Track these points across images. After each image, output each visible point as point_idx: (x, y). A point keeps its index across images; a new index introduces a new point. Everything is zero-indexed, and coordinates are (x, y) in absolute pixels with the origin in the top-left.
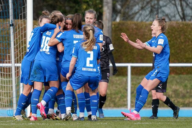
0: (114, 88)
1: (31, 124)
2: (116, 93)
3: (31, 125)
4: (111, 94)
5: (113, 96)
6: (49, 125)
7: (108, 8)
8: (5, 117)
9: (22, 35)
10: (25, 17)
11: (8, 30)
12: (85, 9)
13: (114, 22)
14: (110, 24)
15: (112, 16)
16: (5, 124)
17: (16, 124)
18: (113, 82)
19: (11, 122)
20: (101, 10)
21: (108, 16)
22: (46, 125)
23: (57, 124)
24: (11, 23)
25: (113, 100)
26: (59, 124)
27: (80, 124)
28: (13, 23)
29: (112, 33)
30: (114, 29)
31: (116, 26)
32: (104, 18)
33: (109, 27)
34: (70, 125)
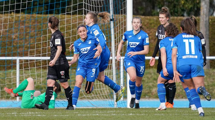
0: (212, 80)
1: (131, 114)
2: (213, 85)
3: (131, 116)
4: (208, 86)
5: (211, 88)
6: (149, 115)
7: (206, 3)
8: (106, 107)
9: (122, 30)
10: (125, 12)
11: (109, 25)
12: (183, 4)
13: (210, 17)
14: (207, 18)
15: (210, 11)
16: (106, 115)
17: (116, 115)
18: (210, 74)
19: (112, 112)
20: (198, 6)
21: (205, 11)
22: (145, 115)
23: (156, 114)
24: (111, 18)
25: (211, 91)
26: (158, 114)
27: (178, 114)
28: (113, 18)
29: (209, 27)
30: (211, 23)
31: (213, 20)
32: (202, 13)
33: (206, 21)
34: (168, 116)
